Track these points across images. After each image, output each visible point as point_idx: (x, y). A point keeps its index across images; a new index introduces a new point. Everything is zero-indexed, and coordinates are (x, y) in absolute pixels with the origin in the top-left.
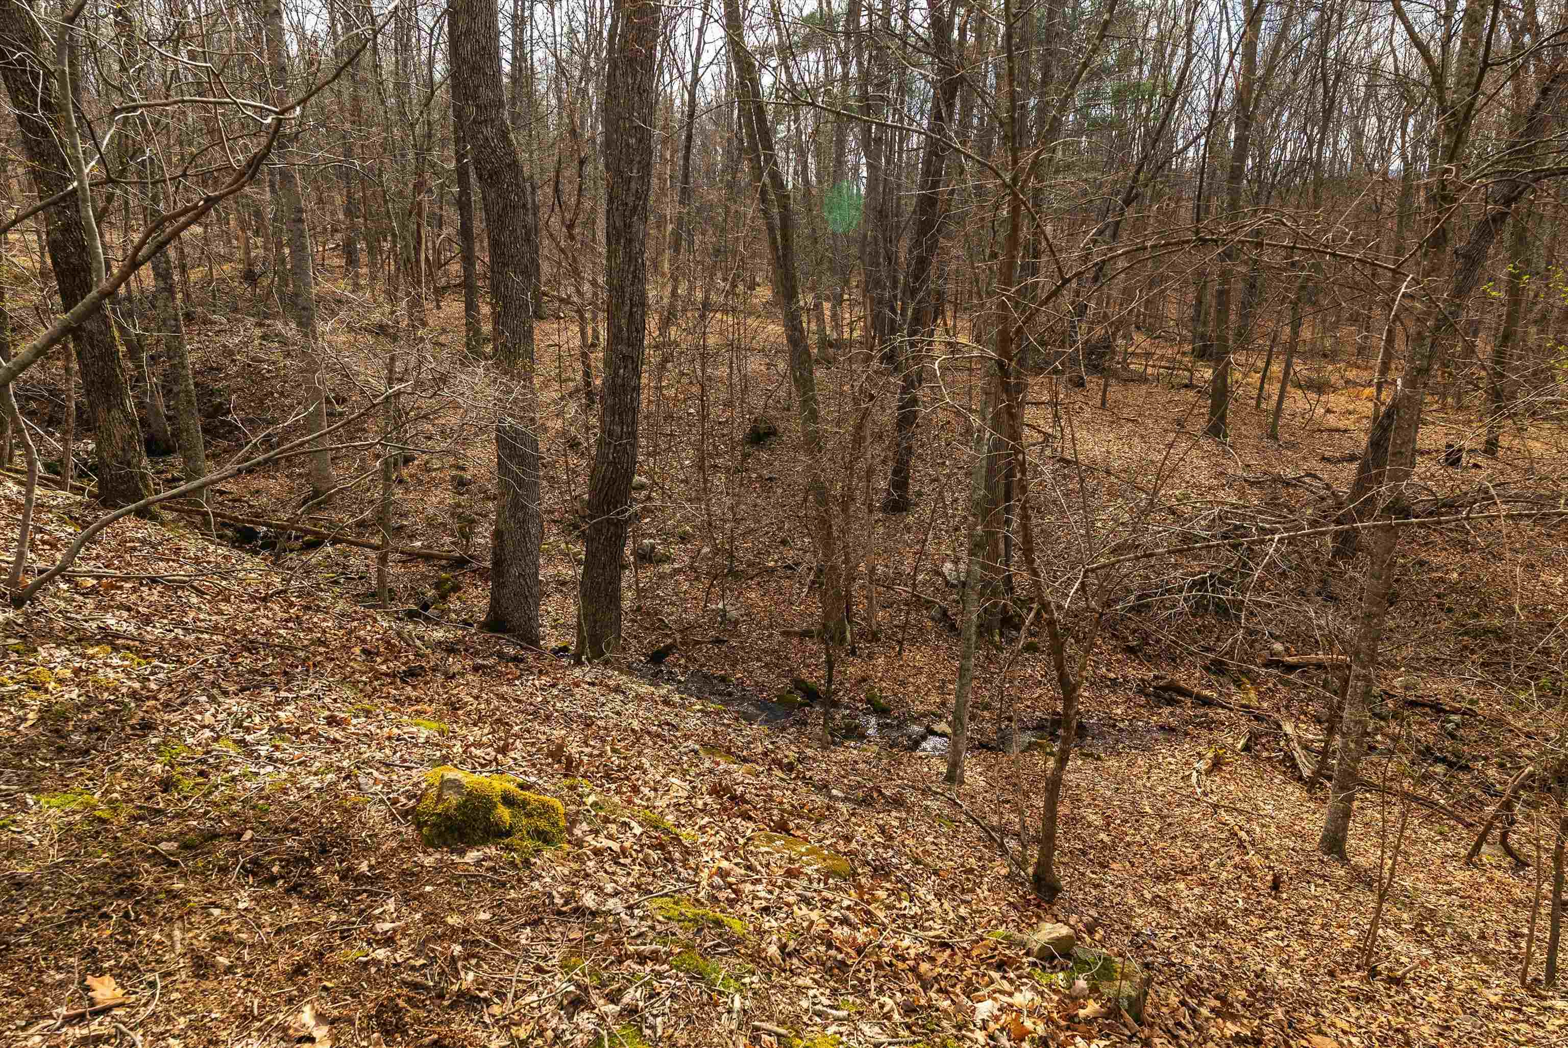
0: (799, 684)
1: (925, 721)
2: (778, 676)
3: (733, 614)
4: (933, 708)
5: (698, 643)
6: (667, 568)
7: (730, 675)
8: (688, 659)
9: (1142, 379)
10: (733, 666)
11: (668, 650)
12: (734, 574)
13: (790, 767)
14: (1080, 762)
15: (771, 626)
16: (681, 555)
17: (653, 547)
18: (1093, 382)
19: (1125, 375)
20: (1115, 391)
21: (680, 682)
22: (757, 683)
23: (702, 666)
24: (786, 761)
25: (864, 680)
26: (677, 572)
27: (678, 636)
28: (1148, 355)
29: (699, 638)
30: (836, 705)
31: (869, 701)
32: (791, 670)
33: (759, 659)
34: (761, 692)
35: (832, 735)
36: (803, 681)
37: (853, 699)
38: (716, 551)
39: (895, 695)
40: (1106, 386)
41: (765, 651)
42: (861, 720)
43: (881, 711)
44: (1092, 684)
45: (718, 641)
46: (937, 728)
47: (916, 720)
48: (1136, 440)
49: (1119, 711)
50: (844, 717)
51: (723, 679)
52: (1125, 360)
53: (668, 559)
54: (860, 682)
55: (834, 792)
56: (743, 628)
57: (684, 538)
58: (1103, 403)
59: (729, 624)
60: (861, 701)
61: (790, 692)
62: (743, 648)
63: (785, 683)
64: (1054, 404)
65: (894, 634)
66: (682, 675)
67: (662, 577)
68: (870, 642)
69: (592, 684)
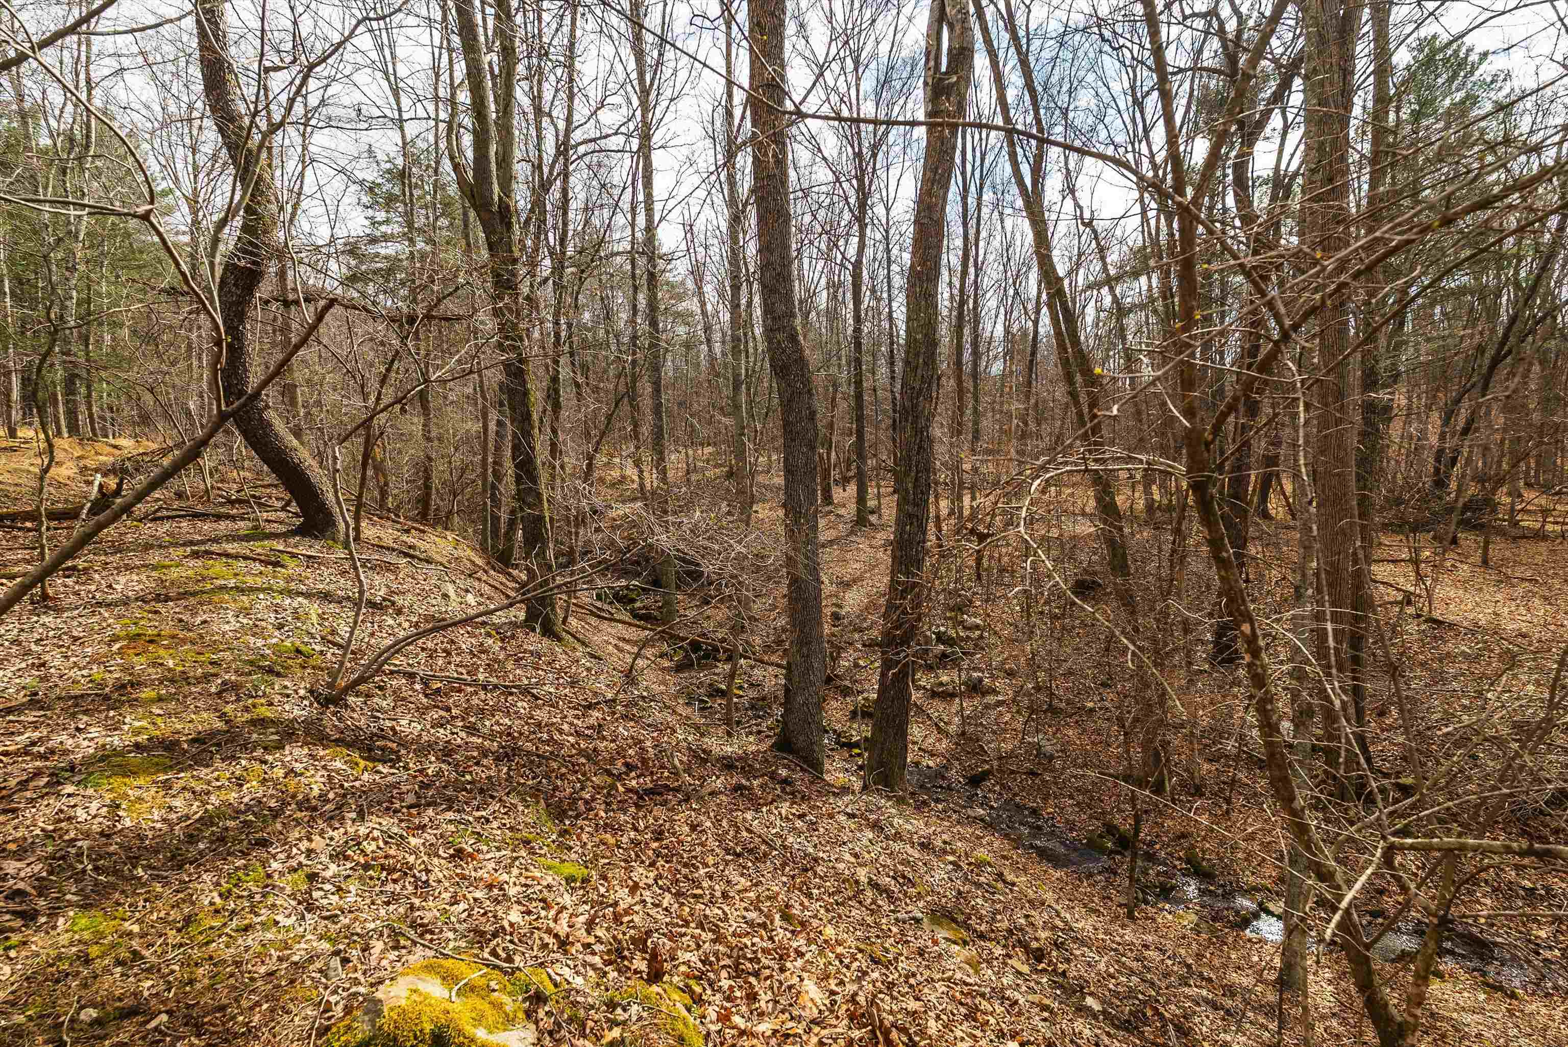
0: (1111, 829)
1: (1258, 897)
2: (1091, 817)
3: (1048, 749)
4: (1267, 883)
5: (1013, 772)
6: (991, 699)
7: (1041, 809)
8: (1003, 786)
9: (1539, 536)
10: (1045, 799)
11: (985, 776)
12: (1053, 710)
13: (1039, 955)
14: (1482, 997)
15: (1086, 765)
16: (1004, 688)
17: (980, 680)
18: (1468, 540)
19: (1514, 532)
20: (1499, 549)
21: (992, 808)
22: (1067, 821)
23: (1015, 795)
24: (1034, 945)
25: (1183, 836)
26: (1000, 703)
27: (995, 763)
28: (1545, 512)
29: (1014, 768)
30: (1151, 857)
31: (1188, 861)
32: (1104, 813)
33: (1071, 797)
34: (1071, 830)
35: (1143, 892)
36: (1115, 827)
37: (1171, 854)
38: (1038, 689)
39: (1221, 859)
40: (1487, 543)
41: (1078, 790)
42: (1179, 880)
43: (1203, 874)
44: (1495, 890)
45: (1032, 773)
46: (1271, 906)
47: (1250, 891)
48: (1537, 601)
49: (1543, 934)
50: (1158, 874)
51: (1034, 812)
52: (1512, 517)
53: (994, 692)
54: (1179, 838)
55: (1090, 1001)
56: (1058, 764)
57: (1011, 674)
58: (1485, 562)
59: (1044, 759)
60: (1180, 859)
61: (1101, 836)
62: (1056, 783)
63: (1096, 825)
64: (1415, 562)
65: (1222, 790)
66: (996, 800)
67: (987, 707)
68: (1192, 795)
69: (851, 816)
